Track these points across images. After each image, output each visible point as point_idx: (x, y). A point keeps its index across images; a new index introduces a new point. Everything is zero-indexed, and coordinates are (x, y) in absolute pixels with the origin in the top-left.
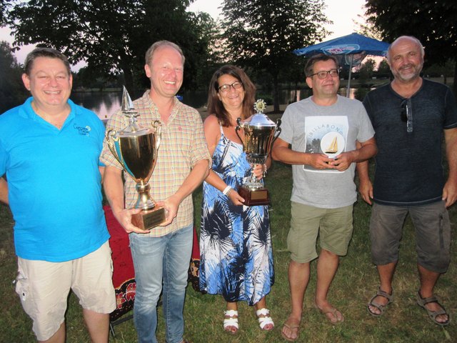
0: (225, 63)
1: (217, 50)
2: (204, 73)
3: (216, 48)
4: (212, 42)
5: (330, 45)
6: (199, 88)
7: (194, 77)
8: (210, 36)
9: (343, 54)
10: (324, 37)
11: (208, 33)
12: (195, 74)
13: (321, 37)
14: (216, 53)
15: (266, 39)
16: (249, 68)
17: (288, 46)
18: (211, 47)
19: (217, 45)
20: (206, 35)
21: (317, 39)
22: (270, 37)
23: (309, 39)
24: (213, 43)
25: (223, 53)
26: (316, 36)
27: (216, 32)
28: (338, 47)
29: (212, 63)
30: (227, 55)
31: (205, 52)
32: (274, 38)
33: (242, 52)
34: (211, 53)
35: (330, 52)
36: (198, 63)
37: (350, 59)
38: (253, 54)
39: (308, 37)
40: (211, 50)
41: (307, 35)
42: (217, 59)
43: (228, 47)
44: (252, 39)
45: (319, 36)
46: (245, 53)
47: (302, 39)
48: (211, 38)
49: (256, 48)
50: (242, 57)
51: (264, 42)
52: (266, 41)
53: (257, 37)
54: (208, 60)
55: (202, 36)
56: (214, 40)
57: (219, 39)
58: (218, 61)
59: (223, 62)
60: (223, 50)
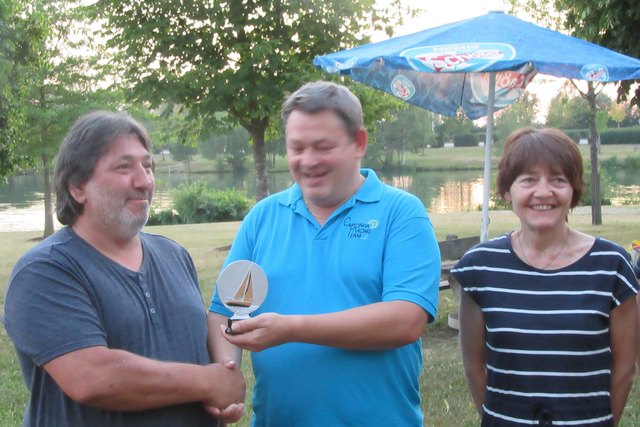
0: (100, 91)
1: (75, 53)
2: (31, 120)
3: (73, 46)
4: (61, 29)
5: (426, 43)
6: (16, 167)
8: (52, 9)
9: (465, 72)
10: (401, 22)
13: (391, 23)
14: (72, 62)
15: (227, 24)
16: (177, 108)
17: (296, 45)
18: (52, 43)
19: (73, 38)
21: (379, 28)
22: (240, 20)
23: (356, 27)
24: (64, 31)
25: (92, 62)
26: (375, 18)
28: (450, 50)
29: (59, 90)
30: (107, 69)
31: (33, 59)
32: (253, 22)
33: (150, 60)
34: (57, 61)
35: (429, 63)
36: (14, 91)
38: (188, 67)
39: (353, 22)
40: (56, 53)
41: (349, 13)
42: (76, 77)
43: (111, 44)
44: (182, 22)
45: (385, 20)
46: (163, 64)
47: (333, 26)
48: (57, 17)
49: (196, 50)
50: (155, 74)
51: (221, 32)
52: (229, 30)
53: (201, 16)
54: (46, 82)
55: (26, 9)
56: (65, 24)
57: (80, 18)
58: (76, 88)
59: (94, 89)
60: (94, 53)
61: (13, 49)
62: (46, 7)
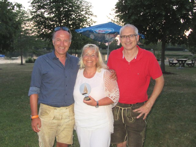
0: (32, 36)
1: (27, 28)
2: (18, 41)
5: (96, 28)
6: (15, 50)
7: (12, 43)
8: (23, 19)
9: (104, 34)
10: (92, 24)
11: (22, 17)
12: (12, 41)
13: (90, 24)
14: (27, 30)
15: (58, 23)
16: (48, 39)
17: (71, 28)
18: (23, 26)
19: (27, 25)
20: (20, 18)
21: (88, 25)
22: (60, 22)
23: (83, 25)
24: (25, 24)
25: (31, 30)
26: (87, 23)
27: (27, 17)
28: (101, 29)
29: (24, 35)
30: (34, 31)
31: (19, 29)
32: (63, 23)
33: (43, 29)
34: (24, 29)
35: (97, 32)
36: (15, 35)
37: (107, 37)
38: (50, 31)
39: (83, 24)
40: (23, 28)
41: (82, 22)
42: (27, 33)
43: (34, 26)
44: (49, 22)
45: (89, 23)
46: (45, 30)
47: (79, 24)
48: (23, 21)
49: (52, 28)
50: (43, 32)
51: (57, 25)
52: (58, 24)
53: (53, 21)
54: (21, 34)
55: (17, 19)
56: (25, 22)
57: (28, 21)
58: (28, 35)
59: (31, 35)
60: (31, 28)
61: (15, 26)
62: (21, 19)
